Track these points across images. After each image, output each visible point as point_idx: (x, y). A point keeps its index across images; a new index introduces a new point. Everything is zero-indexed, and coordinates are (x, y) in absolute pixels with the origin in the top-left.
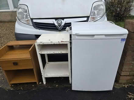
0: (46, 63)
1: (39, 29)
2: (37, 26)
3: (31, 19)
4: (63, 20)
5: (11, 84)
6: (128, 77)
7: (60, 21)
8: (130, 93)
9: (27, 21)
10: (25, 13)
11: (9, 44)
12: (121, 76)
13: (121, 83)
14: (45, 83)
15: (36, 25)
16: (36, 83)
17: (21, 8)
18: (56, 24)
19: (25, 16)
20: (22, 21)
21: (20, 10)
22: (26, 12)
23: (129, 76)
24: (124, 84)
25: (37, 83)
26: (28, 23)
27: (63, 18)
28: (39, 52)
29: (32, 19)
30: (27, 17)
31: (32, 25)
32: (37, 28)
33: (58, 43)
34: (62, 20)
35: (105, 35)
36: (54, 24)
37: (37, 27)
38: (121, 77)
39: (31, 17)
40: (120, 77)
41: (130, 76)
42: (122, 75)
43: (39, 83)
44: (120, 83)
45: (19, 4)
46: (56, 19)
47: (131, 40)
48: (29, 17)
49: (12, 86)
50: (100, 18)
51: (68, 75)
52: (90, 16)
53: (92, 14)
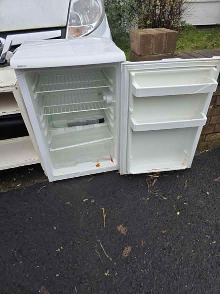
4: (5, 38)
34: (2, 39)
50: (93, 29)
51: (37, 158)
52: (68, 27)
53: (73, 21)
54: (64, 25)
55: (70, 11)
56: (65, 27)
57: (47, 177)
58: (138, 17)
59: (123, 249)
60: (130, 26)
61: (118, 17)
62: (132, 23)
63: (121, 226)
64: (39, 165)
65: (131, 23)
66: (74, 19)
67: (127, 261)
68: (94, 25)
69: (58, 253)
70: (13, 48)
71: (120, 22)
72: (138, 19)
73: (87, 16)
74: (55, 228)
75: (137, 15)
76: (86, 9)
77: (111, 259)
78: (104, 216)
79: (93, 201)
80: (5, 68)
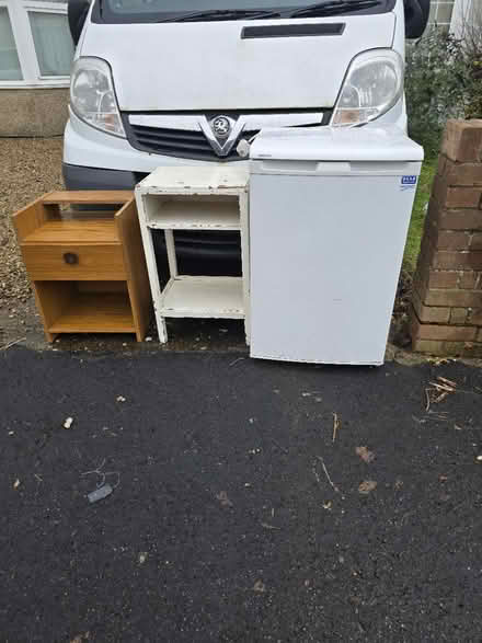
0: (169, 277)
1: (150, 150)
2: (142, 140)
3: (121, 112)
4: (236, 119)
5: (53, 334)
6: (446, 327)
7: (225, 123)
8: (445, 380)
9: (108, 120)
10: (98, 92)
11: (48, 199)
12: (422, 323)
13: (423, 353)
14: (163, 338)
15: (139, 135)
16: (133, 336)
17: (87, 72)
18: (211, 136)
19: (98, 104)
20: (89, 121)
21: (83, 80)
22: (104, 86)
23: (448, 324)
24: (433, 356)
25: (139, 338)
26: (110, 128)
27: (235, 113)
28: (146, 223)
29: (125, 114)
30: (106, 107)
31: (124, 136)
32: (142, 147)
33: (209, 192)
34: (231, 121)
35: (352, 163)
36: (201, 134)
37: (141, 143)
38: (422, 327)
39: (123, 108)
40: (417, 329)
41: (455, 325)
42: (424, 319)
43: (144, 340)
44: (418, 352)
45: (77, 56)
46: (211, 114)
47: (449, 189)
48: (113, 105)
49: (54, 342)
50: (376, 115)
51: (241, 312)
52: (336, 108)
53: (346, 100)
54: (331, 105)
55: (346, 84)
56: (331, 109)
57: (249, 347)
58: (469, 100)
59: (361, 482)
60: (447, 116)
61: (425, 96)
62: (453, 109)
63: (364, 448)
64: (241, 322)
65: (450, 111)
66: (347, 96)
67: (364, 500)
68: (381, 108)
69: (251, 456)
70: (248, 135)
71: (426, 106)
72: (467, 102)
73: (370, 93)
74: (251, 420)
75: (466, 95)
76: (372, 82)
77: (336, 489)
78: (336, 426)
79: (319, 400)
80: (227, 164)
